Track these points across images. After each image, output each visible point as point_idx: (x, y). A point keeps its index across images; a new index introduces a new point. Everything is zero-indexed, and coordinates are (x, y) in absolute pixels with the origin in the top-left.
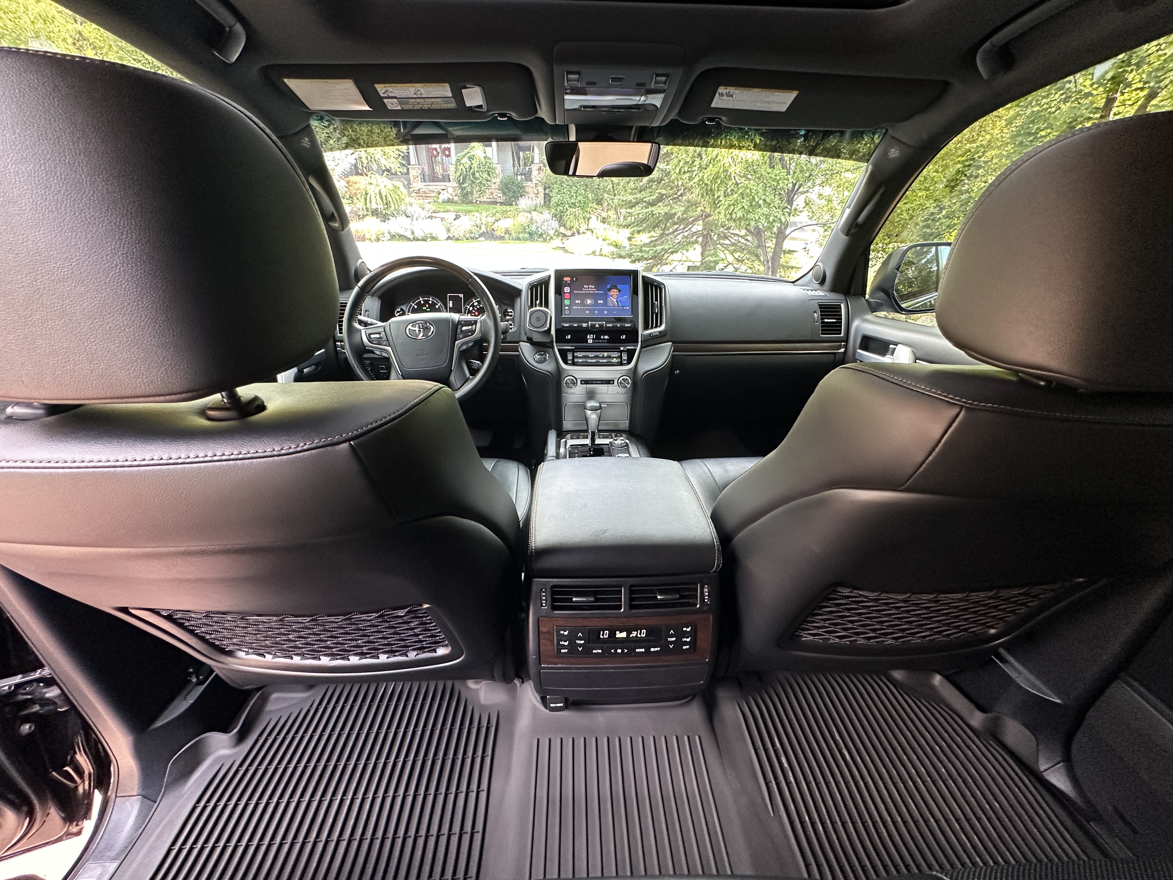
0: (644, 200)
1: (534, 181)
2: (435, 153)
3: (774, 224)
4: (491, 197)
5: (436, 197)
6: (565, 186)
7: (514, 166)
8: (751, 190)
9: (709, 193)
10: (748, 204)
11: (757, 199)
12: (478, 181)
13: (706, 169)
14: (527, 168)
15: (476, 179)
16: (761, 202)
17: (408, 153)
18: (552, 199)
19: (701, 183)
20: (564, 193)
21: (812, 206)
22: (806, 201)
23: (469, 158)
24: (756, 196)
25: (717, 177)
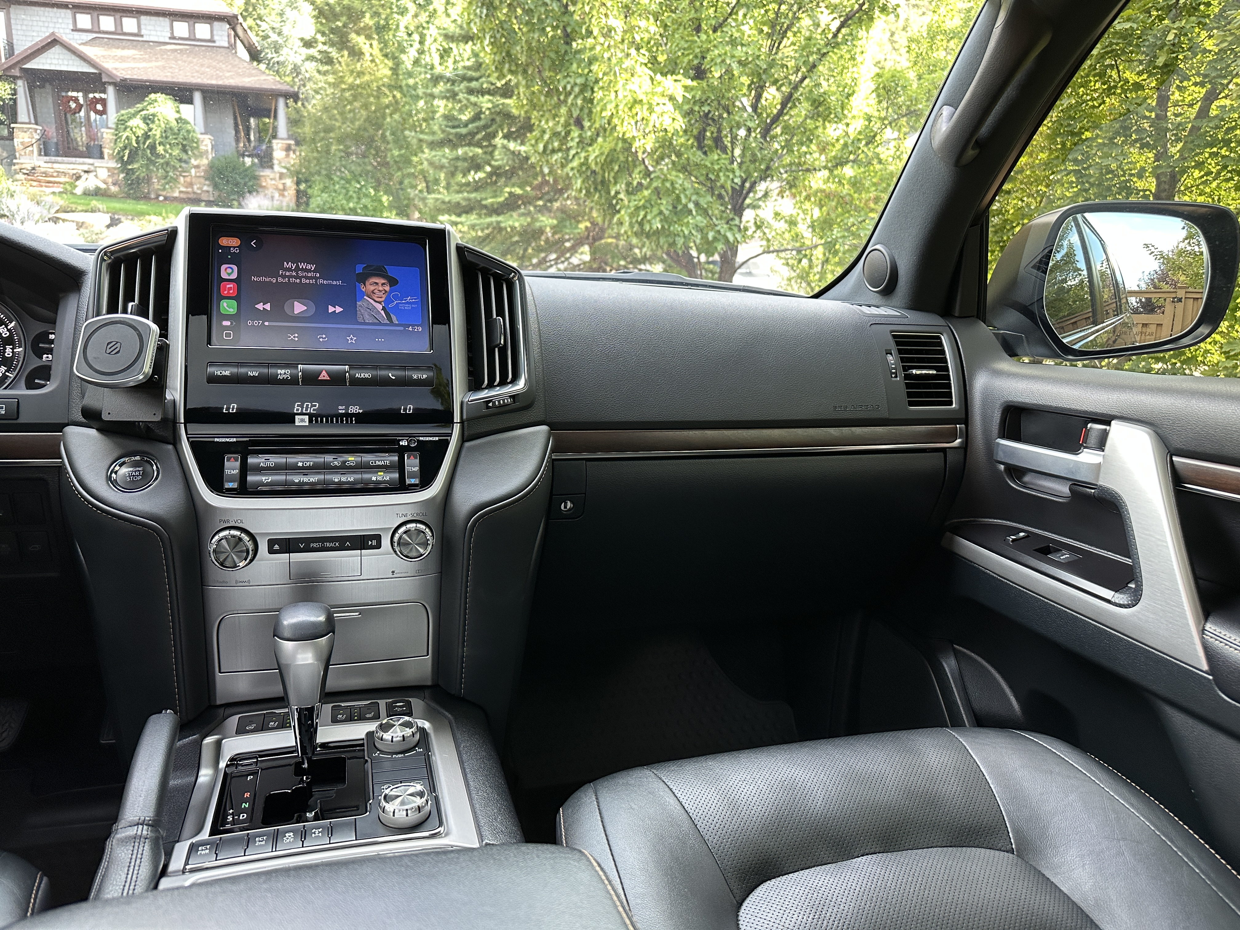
0: (484, 202)
1: (277, 168)
2: (73, 105)
3: (716, 244)
4: (190, 190)
5: (71, 184)
6: (336, 179)
7: (237, 140)
8: (672, 184)
9: (599, 187)
10: (670, 208)
11: (684, 201)
12: (162, 161)
13: (590, 145)
14: (264, 147)
15: (158, 156)
16: (691, 206)
17: (15, 101)
18: (312, 200)
19: (584, 168)
20: (335, 191)
21: (766, 230)
22: (756, 223)
23: (145, 119)
24: (682, 196)
25: (610, 159)
